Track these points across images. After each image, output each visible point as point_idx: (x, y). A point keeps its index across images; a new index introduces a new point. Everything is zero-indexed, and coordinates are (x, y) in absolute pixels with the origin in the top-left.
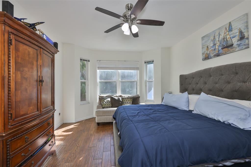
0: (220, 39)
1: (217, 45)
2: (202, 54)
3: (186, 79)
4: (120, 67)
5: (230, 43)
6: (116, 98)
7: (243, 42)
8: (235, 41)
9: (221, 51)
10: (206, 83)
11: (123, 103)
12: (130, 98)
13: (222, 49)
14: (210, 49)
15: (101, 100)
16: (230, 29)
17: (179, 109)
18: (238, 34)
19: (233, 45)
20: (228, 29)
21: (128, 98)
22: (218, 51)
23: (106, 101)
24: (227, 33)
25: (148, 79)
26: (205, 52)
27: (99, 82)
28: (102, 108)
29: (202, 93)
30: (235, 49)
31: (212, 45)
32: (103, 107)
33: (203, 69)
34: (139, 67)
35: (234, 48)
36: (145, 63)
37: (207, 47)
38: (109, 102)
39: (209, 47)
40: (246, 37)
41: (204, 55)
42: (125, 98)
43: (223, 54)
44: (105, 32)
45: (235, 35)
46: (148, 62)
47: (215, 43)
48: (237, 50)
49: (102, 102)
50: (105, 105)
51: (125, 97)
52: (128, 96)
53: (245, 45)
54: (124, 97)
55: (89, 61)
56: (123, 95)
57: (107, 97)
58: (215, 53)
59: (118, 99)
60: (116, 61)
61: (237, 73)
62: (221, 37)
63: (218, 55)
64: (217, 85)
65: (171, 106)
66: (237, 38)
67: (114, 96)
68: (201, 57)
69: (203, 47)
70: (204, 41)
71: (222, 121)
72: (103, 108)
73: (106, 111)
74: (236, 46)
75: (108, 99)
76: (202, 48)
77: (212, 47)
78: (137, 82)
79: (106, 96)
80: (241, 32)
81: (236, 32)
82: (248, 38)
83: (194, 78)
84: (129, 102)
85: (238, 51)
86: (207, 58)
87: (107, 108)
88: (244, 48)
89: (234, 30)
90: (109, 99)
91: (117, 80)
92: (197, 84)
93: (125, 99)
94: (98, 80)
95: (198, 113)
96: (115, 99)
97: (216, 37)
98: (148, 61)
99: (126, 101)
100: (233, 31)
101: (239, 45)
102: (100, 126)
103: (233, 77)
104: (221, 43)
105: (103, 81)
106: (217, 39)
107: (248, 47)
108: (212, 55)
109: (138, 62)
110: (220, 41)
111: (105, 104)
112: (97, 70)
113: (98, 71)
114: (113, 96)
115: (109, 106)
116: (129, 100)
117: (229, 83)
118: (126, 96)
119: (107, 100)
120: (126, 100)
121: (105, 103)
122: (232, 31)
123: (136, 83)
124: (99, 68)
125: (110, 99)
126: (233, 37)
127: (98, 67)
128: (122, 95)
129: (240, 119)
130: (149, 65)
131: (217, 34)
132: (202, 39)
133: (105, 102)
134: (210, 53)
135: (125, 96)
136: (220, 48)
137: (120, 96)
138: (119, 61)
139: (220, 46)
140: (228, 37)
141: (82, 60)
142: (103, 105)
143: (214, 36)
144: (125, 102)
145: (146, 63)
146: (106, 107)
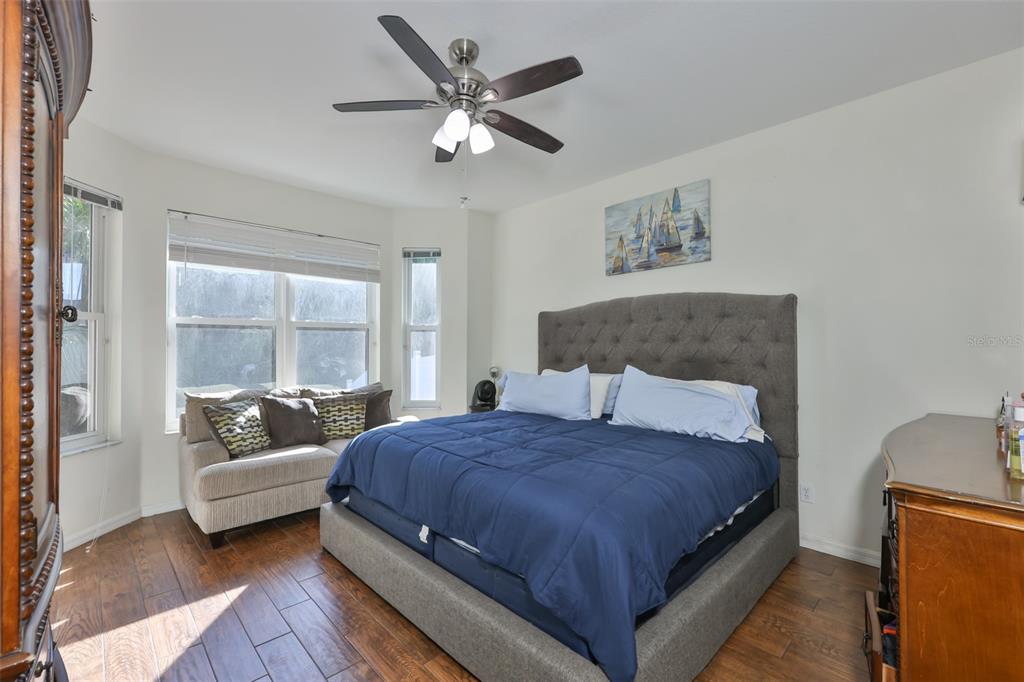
0: (653, 226)
1: (646, 238)
2: (607, 255)
3: (559, 325)
4: (293, 257)
5: (674, 241)
6: (293, 403)
7: (700, 244)
8: (686, 238)
9: (654, 257)
10: (618, 341)
11: (324, 422)
12: (356, 399)
13: (658, 251)
14: (628, 245)
15: (218, 419)
16: (677, 208)
17: (564, 420)
18: (691, 222)
19: (681, 246)
20: (671, 203)
21: (346, 399)
22: (649, 256)
23: (244, 420)
24: (670, 214)
25: (414, 321)
26: (613, 251)
27: (178, 325)
28: (228, 455)
29: (629, 368)
30: (684, 258)
31: (633, 236)
32: (229, 451)
33: (609, 299)
34: (378, 268)
35: (683, 254)
36: (406, 255)
37: (621, 239)
38: (258, 426)
39: (624, 239)
40: (706, 235)
41: (612, 260)
42: (333, 400)
43: (659, 264)
44: (334, 106)
45: (686, 223)
46: (416, 254)
47: (641, 233)
48: (689, 260)
49: (224, 429)
50: (244, 440)
51: (326, 395)
52: (343, 393)
53: (704, 252)
54: (322, 394)
55: (117, 205)
56: (315, 389)
57: (241, 404)
58: (640, 261)
59: (301, 406)
60: (278, 228)
61: (690, 317)
62: (656, 221)
63: (647, 266)
64: (647, 346)
65: (537, 412)
66: (689, 233)
67: (274, 395)
68: (603, 265)
69: (610, 237)
70: (611, 221)
71: (691, 434)
72: (233, 457)
73: (264, 468)
74: (688, 252)
75: (250, 410)
76: (607, 239)
77: (633, 242)
78: (368, 330)
79: (235, 399)
80: (698, 221)
81: (687, 215)
82: (709, 238)
83: (582, 324)
84: (355, 417)
85: (691, 263)
86: (619, 269)
87: (253, 452)
88: (702, 259)
89: (685, 211)
90: (254, 411)
91: (280, 319)
92: (593, 341)
93: (330, 404)
94: (173, 317)
95: (630, 424)
96: (288, 407)
97: (643, 218)
98: (416, 250)
99: (336, 413)
100: (683, 214)
101: (694, 250)
102: (225, 549)
103: (684, 326)
104: (654, 237)
105: (195, 319)
106: (646, 224)
107: (710, 259)
108: (632, 264)
109: (372, 248)
110: (653, 230)
111: (239, 437)
112: (168, 262)
113: (172, 266)
114: (268, 394)
115: (259, 446)
116: (352, 409)
117: (674, 340)
118: (332, 391)
119: (246, 413)
120: (340, 410)
121: (239, 431)
122: (679, 211)
123: (364, 333)
124: (179, 252)
125: (257, 407)
126: (683, 228)
127: (173, 248)
128: (313, 390)
129: (723, 421)
130: (418, 265)
131: (645, 210)
132: (606, 212)
133: (241, 428)
134: (626, 259)
135: (325, 391)
136: (653, 249)
137: (304, 393)
138: (290, 230)
139: (652, 242)
140: (671, 223)
141: (76, 195)
142: (230, 443)
143: (637, 212)
144: (331, 420)
145: (409, 256)
146: (250, 447)
